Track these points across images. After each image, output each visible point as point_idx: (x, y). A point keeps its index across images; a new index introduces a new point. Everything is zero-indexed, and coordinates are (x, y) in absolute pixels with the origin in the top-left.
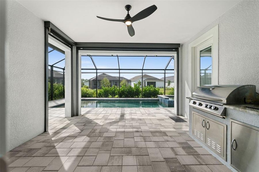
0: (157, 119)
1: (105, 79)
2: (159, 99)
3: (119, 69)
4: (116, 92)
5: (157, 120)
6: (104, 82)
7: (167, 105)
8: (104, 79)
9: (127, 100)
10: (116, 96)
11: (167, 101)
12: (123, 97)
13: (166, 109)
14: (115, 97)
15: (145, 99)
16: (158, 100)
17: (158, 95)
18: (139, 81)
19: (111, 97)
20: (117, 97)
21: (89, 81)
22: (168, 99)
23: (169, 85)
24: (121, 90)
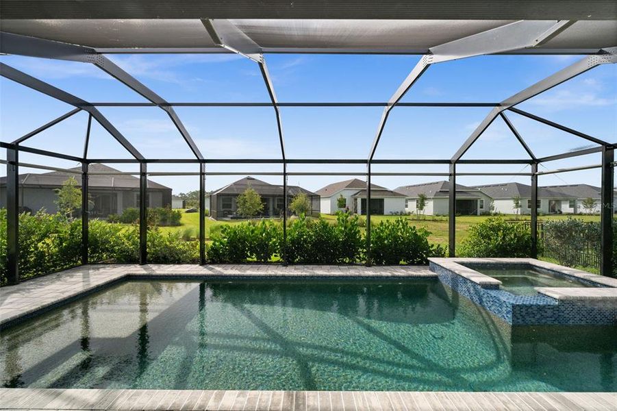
1: (249, 194)
3: (285, 161)
4: (274, 243)
6: (245, 202)
8: (246, 192)
10: (274, 258)
17: (428, 258)
18: (339, 197)
20: (278, 263)
21: (211, 196)
22: (496, 287)
23: (421, 209)
24: (289, 237)
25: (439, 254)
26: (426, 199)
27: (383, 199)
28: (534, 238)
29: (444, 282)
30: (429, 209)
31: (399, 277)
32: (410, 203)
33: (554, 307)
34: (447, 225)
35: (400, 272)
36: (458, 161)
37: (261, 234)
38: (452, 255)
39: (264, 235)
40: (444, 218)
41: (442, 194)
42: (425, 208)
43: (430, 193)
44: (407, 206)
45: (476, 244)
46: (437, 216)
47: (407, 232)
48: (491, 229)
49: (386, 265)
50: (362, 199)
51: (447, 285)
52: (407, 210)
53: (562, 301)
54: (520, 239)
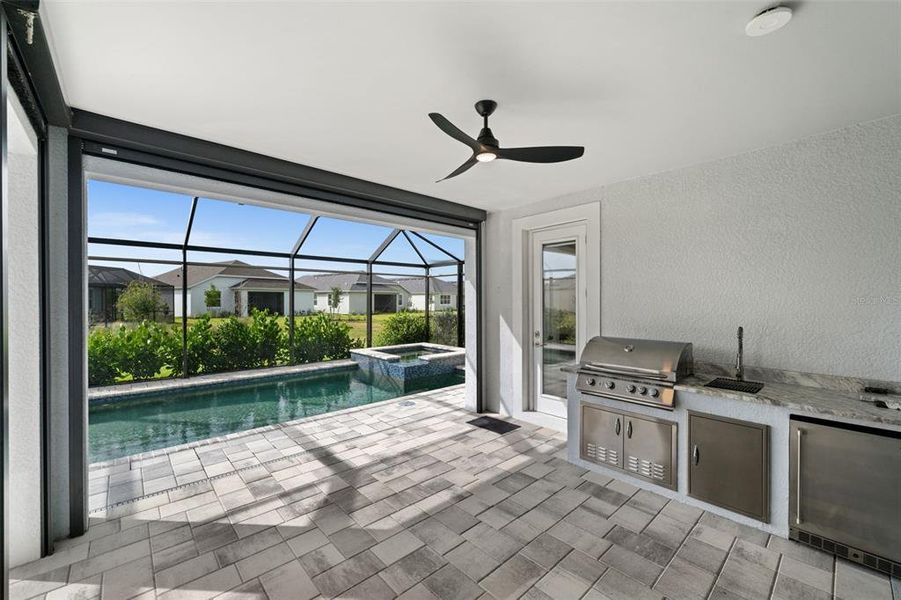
0: (451, 438)
2: (357, 365)
3: (186, 247)
5: (452, 442)
7: (400, 380)
9: (231, 383)
10: (165, 371)
11: (397, 369)
12: (204, 373)
13: (428, 398)
14: (156, 375)
15: (309, 371)
16: (356, 367)
17: (351, 350)
18: (210, 289)
19: (130, 377)
20: (171, 377)
22: (397, 361)
23: (335, 306)
24: (189, 343)
25: (359, 345)
26: (341, 293)
27: (283, 294)
28: (427, 328)
29: (363, 368)
30: (345, 306)
31: (325, 369)
32: (319, 299)
33: (426, 366)
34: (366, 324)
35: (327, 365)
36: (374, 262)
37: (145, 341)
38: (369, 346)
39: (149, 342)
40: (362, 317)
41: (358, 287)
42: (340, 304)
43: (345, 286)
44: (315, 303)
45: (389, 336)
46: (354, 314)
47: (331, 328)
48: (400, 322)
49: (309, 362)
50: (249, 293)
51: (365, 369)
52: (317, 308)
53: (430, 361)
54: (419, 328)
